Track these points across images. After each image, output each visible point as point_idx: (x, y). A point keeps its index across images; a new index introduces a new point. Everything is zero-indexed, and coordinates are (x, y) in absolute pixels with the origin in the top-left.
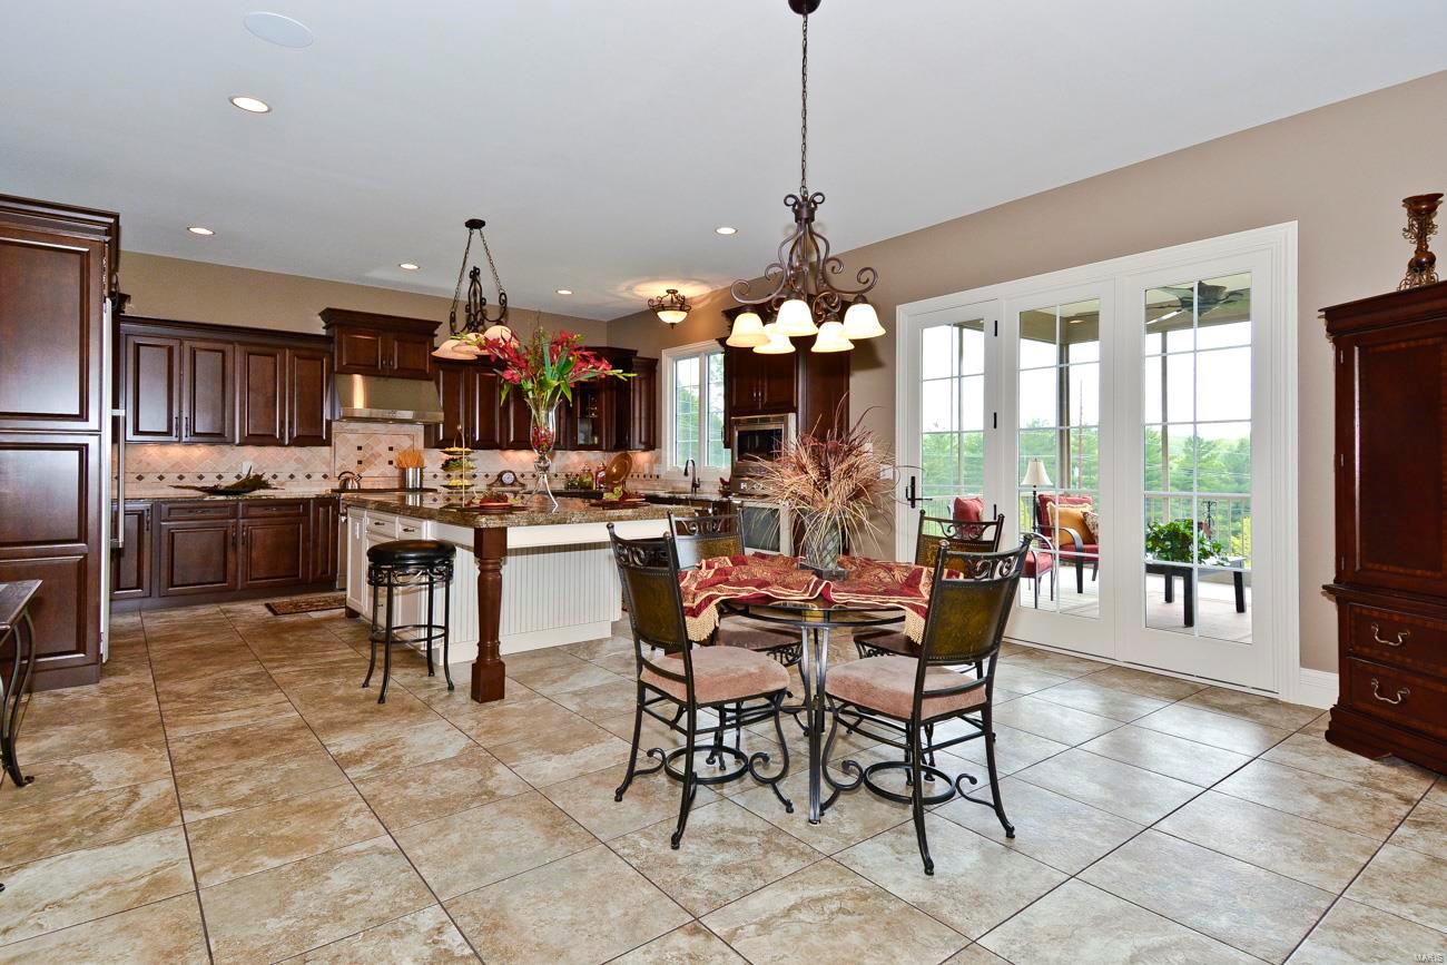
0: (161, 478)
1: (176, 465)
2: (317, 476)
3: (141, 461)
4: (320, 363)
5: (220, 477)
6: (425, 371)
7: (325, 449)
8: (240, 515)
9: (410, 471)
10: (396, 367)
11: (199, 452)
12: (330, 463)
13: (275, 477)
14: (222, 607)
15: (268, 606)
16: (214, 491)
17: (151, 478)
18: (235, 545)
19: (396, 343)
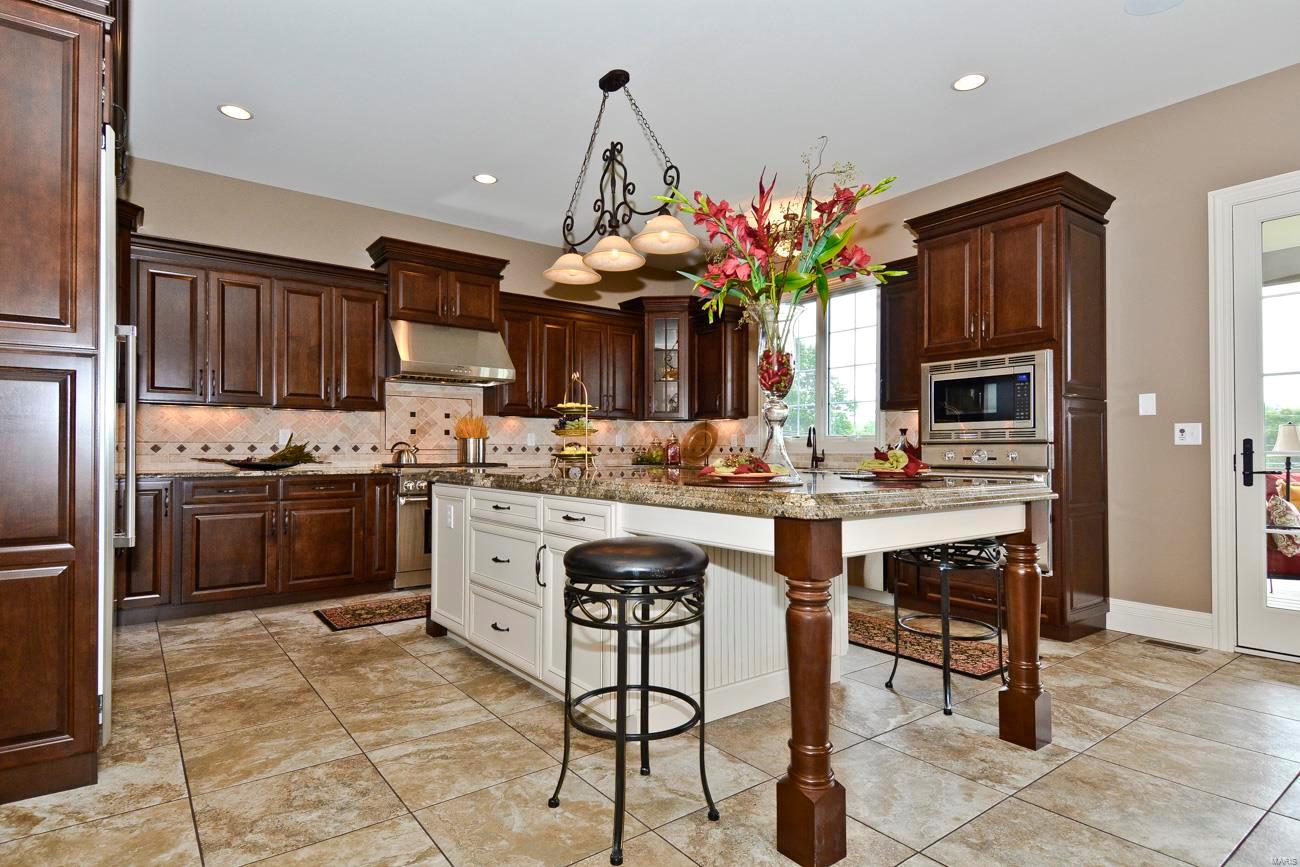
0: (181, 449)
1: (199, 433)
2: (365, 449)
3: (156, 427)
4: (370, 306)
5: (252, 448)
6: (489, 320)
7: (375, 416)
8: (281, 496)
9: (471, 442)
10: (458, 313)
11: (227, 416)
12: (379, 432)
13: (317, 448)
14: (260, 617)
15: (317, 614)
16: (247, 465)
17: (169, 449)
18: (274, 535)
19: (458, 285)
